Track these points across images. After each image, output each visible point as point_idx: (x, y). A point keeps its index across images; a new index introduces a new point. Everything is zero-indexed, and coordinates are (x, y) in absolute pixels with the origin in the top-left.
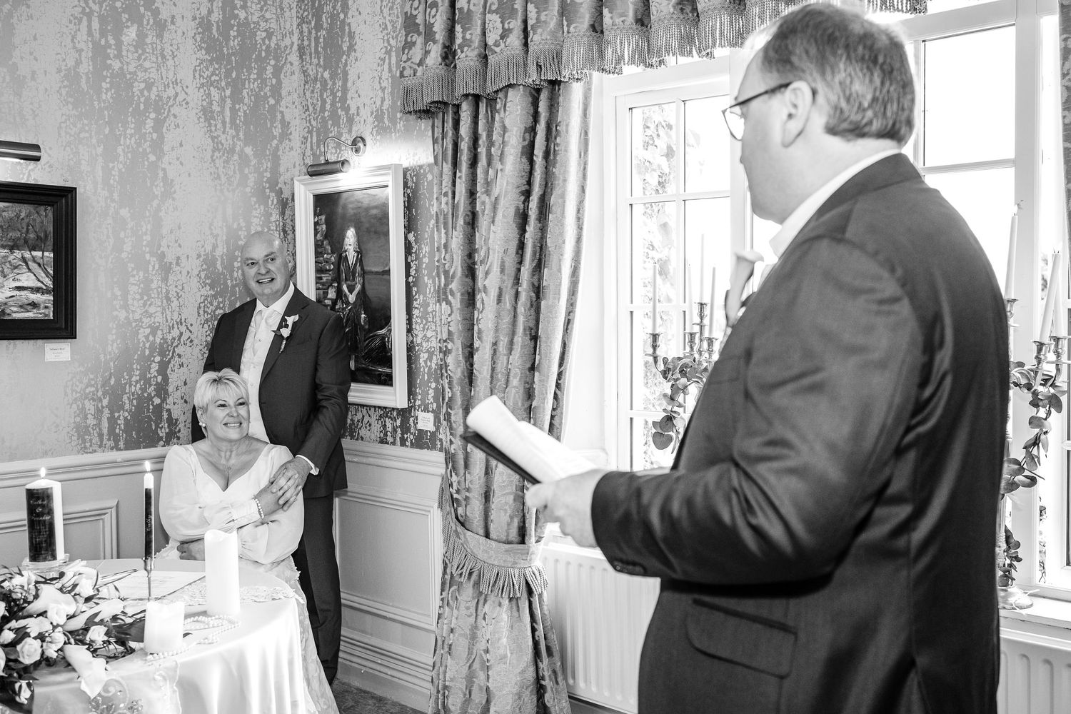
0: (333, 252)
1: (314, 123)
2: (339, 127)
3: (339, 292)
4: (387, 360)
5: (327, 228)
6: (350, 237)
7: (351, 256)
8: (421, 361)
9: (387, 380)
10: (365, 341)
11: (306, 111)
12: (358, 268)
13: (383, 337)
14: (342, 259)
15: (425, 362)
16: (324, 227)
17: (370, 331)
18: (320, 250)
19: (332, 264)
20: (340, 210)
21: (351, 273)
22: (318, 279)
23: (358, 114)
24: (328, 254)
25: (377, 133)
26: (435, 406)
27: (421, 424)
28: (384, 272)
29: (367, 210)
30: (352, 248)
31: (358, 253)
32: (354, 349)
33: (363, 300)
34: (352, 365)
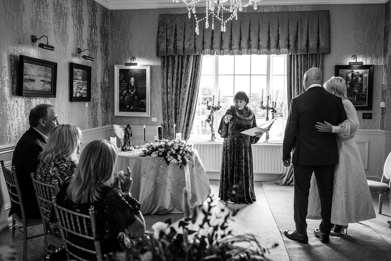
0: (126, 83)
1: (116, 52)
2: (126, 54)
3: (128, 92)
4: (145, 107)
6: (132, 79)
7: (133, 84)
8: (153, 107)
9: (145, 111)
12: (135, 86)
13: (143, 102)
14: (129, 84)
15: (155, 107)
16: (123, 77)
18: (121, 82)
20: (129, 73)
21: (132, 88)
22: (120, 89)
23: (133, 52)
24: (124, 83)
25: (140, 57)
26: (157, 116)
27: (153, 120)
28: (144, 88)
29: (138, 74)
30: (133, 82)
31: (135, 83)
32: (133, 104)
33: (136, 93)
34: (132, 108)
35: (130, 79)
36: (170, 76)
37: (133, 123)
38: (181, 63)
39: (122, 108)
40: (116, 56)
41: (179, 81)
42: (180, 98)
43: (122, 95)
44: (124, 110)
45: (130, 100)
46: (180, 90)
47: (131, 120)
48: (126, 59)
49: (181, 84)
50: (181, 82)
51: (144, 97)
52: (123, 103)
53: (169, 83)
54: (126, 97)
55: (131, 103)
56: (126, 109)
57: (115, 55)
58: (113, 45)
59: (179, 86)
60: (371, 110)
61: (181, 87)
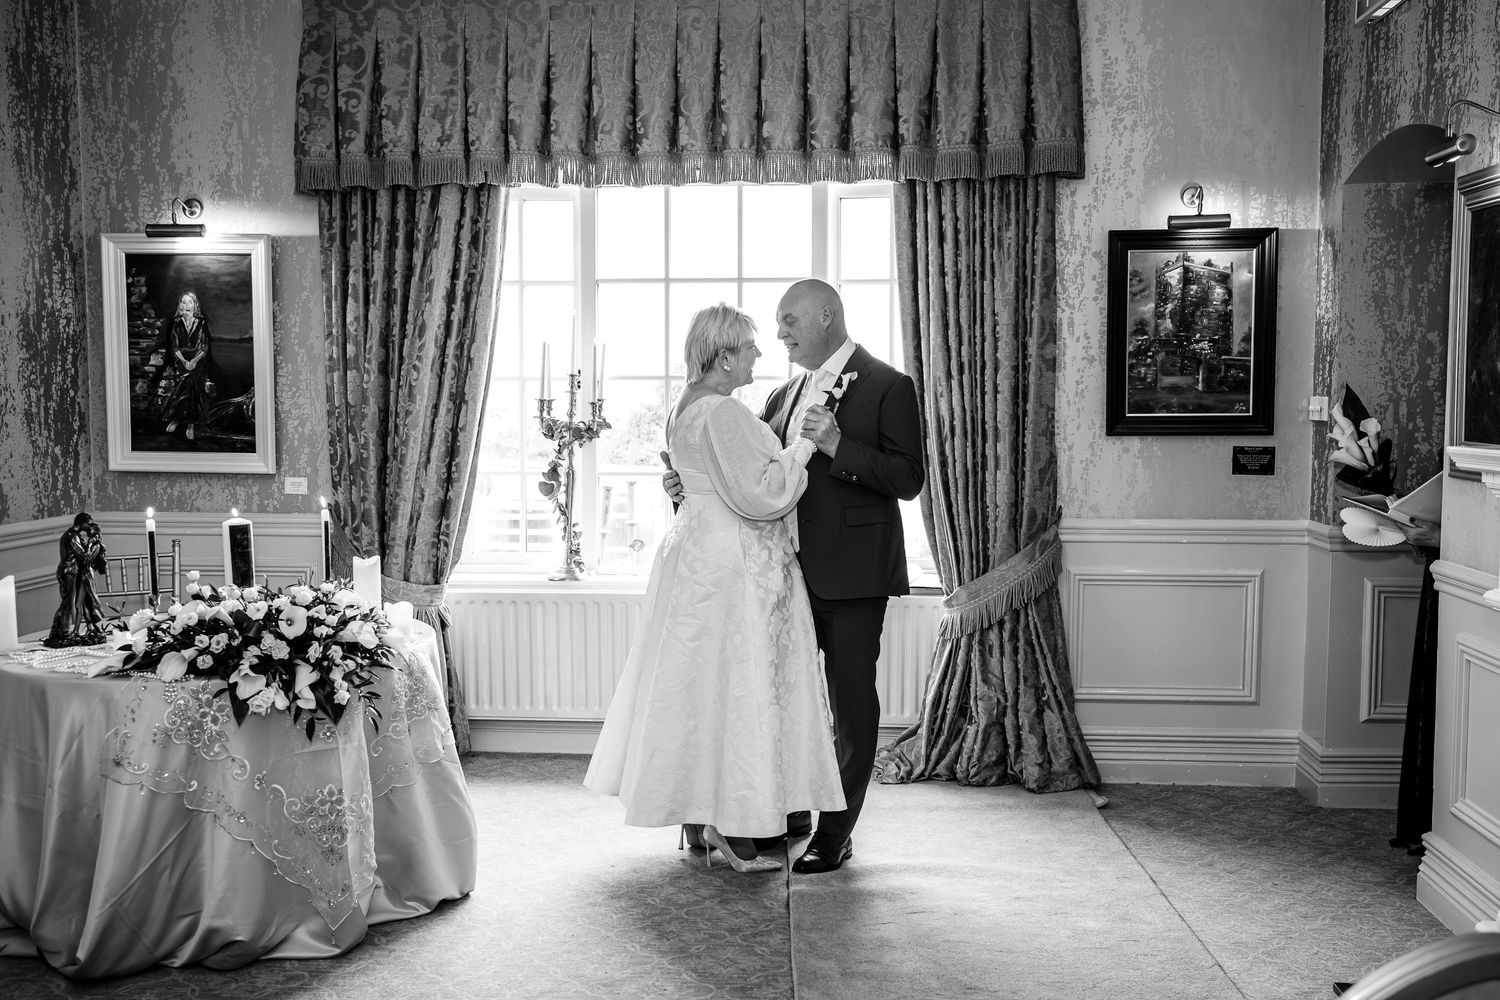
0: (158, 317)
1: (112, 175)
2: (156, 183)
3: (169, 359)
4: (250, 429)
5: (148, 291)
6: (188, 302)
7: (190, 321)
8: (289, 427)
9: (250, 447)
10: (211, 409)
11: (97, 160)
12: (201, 334)
13: (240, 405)
14: (174, 323)
15: (296, 428)
16: (144, 290)
17: (218, 398)
18: (136, 313)
19: (158, 328)
20: (172, 273)
21: (188, 342)
22: (132, 345)
23: (189, 175)
24: (150, 318)
25: (221, 198)
26: (309, 470)
27: (289, 489)
28: (242, 340)
29: (216, 277)
30: (191, 314)
31: (201, 319)
32: (194, 417)
33: (207, 366)
34: (190, 434)
35: (176, 301)
36: (354, 286)
37: (199, 503)
38: (407, 222)
39: (146, 434)
40: (113, 192)
41: (397, 310)
42: (399, 387)
43: (145, 375)
44: (152, 445)
45: (179, 395)
46: (401, 346)
47: (188, 490)
48: (156, 204)
49: (404, 322)
50: (405, 311)
51: (244, 381)
52: (146, 409)
53: (350, 318)
54: (163, 383)
55: (186, 416)
56: (163, 438)
57: (108, 190)
58: (94, 141)
59: (396, 330)
60: (1270, 432)
61: (403, 336)
